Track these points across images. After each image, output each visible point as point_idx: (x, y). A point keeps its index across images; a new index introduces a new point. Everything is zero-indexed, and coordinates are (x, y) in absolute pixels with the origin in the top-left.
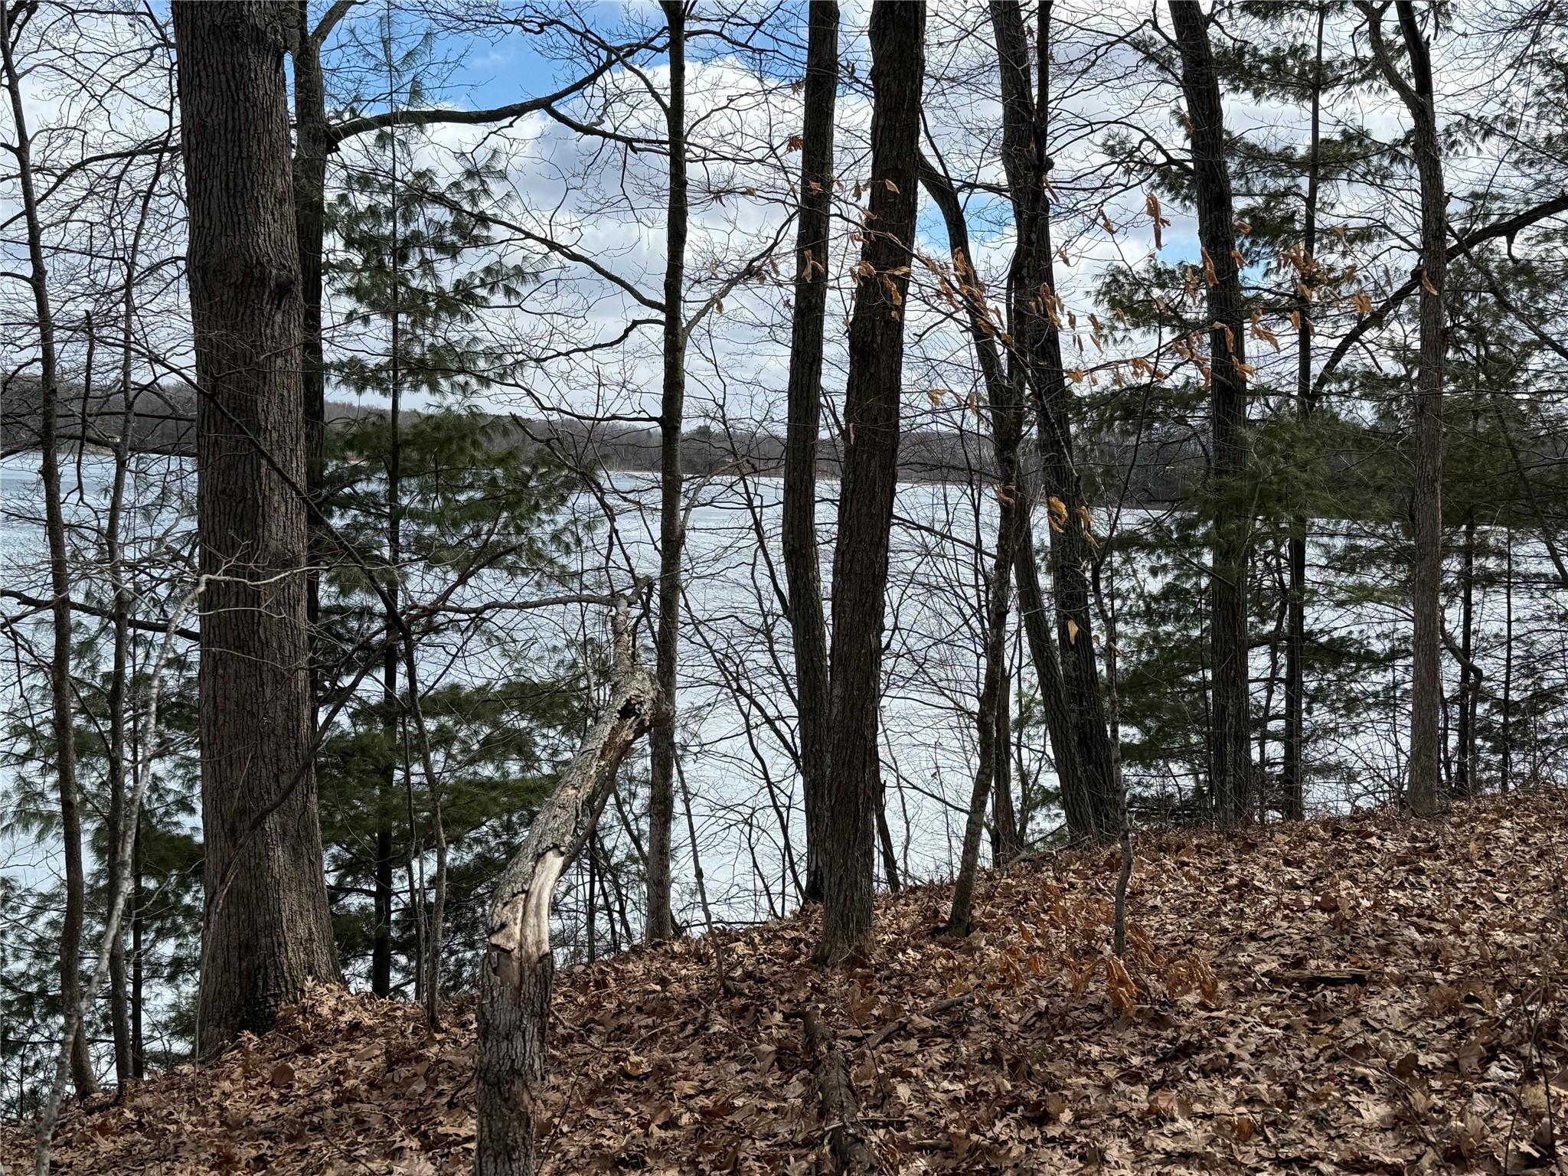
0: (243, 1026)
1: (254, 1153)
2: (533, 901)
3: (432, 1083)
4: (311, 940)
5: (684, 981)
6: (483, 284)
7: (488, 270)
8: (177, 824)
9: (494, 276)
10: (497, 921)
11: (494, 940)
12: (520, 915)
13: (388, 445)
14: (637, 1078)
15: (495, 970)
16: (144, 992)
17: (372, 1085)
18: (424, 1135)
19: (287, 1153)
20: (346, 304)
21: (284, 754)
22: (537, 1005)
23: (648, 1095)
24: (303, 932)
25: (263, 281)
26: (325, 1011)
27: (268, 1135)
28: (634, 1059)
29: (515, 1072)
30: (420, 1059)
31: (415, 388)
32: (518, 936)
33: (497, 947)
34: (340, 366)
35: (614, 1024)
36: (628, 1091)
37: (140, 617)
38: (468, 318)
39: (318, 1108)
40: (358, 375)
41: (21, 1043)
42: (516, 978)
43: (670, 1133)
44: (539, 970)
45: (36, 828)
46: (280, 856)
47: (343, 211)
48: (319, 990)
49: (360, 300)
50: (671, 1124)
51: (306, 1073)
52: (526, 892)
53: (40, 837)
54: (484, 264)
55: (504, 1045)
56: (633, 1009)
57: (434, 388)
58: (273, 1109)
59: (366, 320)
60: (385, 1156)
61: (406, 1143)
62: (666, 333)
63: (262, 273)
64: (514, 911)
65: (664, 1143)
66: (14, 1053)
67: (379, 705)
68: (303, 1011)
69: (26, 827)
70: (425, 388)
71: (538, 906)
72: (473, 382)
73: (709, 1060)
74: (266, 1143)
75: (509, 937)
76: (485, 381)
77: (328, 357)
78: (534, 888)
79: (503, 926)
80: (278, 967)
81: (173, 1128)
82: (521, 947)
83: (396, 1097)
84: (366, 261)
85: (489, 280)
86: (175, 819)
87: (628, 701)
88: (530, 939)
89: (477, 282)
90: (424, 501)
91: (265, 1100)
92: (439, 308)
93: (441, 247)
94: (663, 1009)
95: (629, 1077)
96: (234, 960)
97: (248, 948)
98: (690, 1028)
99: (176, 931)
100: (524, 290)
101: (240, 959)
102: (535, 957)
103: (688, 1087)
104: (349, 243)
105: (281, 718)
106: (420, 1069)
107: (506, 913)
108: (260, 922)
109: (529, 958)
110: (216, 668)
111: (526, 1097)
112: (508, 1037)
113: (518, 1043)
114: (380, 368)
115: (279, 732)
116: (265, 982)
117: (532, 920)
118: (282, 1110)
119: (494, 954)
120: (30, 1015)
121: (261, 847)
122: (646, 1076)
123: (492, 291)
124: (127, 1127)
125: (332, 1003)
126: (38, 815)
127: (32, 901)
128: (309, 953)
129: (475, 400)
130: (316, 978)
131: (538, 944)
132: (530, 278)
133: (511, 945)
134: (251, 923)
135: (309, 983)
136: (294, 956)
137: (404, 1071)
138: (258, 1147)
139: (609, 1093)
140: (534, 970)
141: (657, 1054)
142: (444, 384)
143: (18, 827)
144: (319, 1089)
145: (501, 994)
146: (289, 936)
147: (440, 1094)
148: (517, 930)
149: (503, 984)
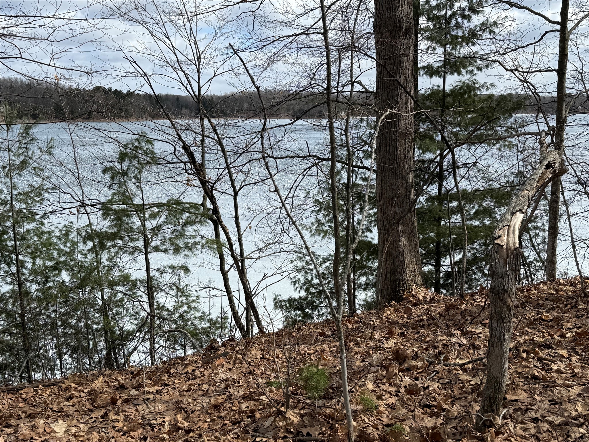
0: (392, 299)
1: (400, 331)
2: (512, 229)
3: (463, 317)
4: (415, 272)
5: (566, 291)
6: (481, 30)
7: (483, 24)
8: (366, 236)
9: (485, 26)
10: (497, 235)
11: (496, 242)
12: (506, 233)
13: (442, 97)
14: (547, 321)
15: (496, 252)
16: (356, 293)
17: (441, 315)
18: (462, 331)
19: (412, 332)
20: (427, 43)
21: (405, 204)
22: (514, 266)
23: (552, 327)
24: (412, 268)
25: (400, 28)
26: (420, 297)
27: (405, 326)
28: (545, 314)
29: (505, 291)
30: (458, 308)
31: (452, 74)
32: (506, 241)
33: (497, 244)
34: (424, 68)
35: (536, 303)
36: (543, 325)
37: (354, 164)
38: (474, 44)
39: (422, 320)
40: (431, 71)
41: (318, 306)
42: (505, 256)
43: (562, 339)
44: (515, 253)
45: (322, 235)
46: (404, 241)
47: (427, 7)
48: (418, 289)
49: (432, 41)
50: (563, 336)
51: (416, 311)
52: (509, 226)
53: (323, 238)
54: (481, 22)
55: (501, 280)
56: (544, 299)
57: (459, 73)
58: (405, 320)
59: (434, 49)
60: (448, 336)
61: (455, 332)
62: (560, 34)
63: (400, 25)
64: (504, 232)
65: (560, 342)
66: (316, 309)
67: (436, 196)
68: (413, 296)
69: (319, 234)
70: (456, 74)
71: (514, 231)
72: (475, 69)
73: (578, 317)
74: (404, 329)
75: (502, 241)
76: (480, 69)
77: (420, 65)
78: (512, 224)
79: (500, 237)
80: (404, 280)
81: (372, 323)
82: (507, 244)
83: (450, 320)
84: (435, 26)
85: (483, 28)
86: (365, 234)
87: (549, 162)
88: (511, 242)
89: (478, 29)
90: (454, 118)
91: (403, 317)
92: (462, 41)
93: (464, 17)
94: (556, 299)
95: (544, 320)
96: (389, 276)
97: (393, 272)
98: (569, 306)
99: (366, 274)
100: (497, 30)
101: (391, 276)
102: (513, 248)
103: (569, 325)
104: (429, 20)
105: (404, 191)
106: (459, 312)
107: (501, 232)
108: (397, 263)
109: (510, 249)
110: (382, 173)
111: (509, 300)
112: (502, 277)
113: (506, 280)
114: (438, 67)
115: (403, 196)
116: (399, 286)
117: (511, 235)
118: (409, 321)
119: (496, 246)
120: (320, 297)
121: (397, 237)
122: (551, 321)
123: (484, 32)
124: (356, 322)
125: (423, 294)
126: (322, 231)
127: (321, 260)
128: (414, 276)
129: (475, 77)
130: (417, 285)
131: (514, 244)
132: (500, 26)
133: (503, 244)
134: (394, 264)
135: (414, 287)
136: (409, 277)
137: (452, 312)
138: (402, 329)
139: (536, 325)
140: (513, 253)
141: (555, 314)
142: (463, 71)
143: (317, 235)
144: (421, 315)
145: (499, 261)
146: (407, 270)
147: (467, 320)
148: (505, 239)
149: (500, 257)
